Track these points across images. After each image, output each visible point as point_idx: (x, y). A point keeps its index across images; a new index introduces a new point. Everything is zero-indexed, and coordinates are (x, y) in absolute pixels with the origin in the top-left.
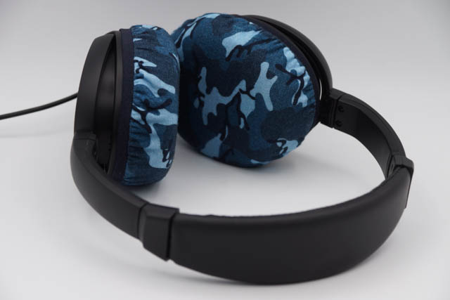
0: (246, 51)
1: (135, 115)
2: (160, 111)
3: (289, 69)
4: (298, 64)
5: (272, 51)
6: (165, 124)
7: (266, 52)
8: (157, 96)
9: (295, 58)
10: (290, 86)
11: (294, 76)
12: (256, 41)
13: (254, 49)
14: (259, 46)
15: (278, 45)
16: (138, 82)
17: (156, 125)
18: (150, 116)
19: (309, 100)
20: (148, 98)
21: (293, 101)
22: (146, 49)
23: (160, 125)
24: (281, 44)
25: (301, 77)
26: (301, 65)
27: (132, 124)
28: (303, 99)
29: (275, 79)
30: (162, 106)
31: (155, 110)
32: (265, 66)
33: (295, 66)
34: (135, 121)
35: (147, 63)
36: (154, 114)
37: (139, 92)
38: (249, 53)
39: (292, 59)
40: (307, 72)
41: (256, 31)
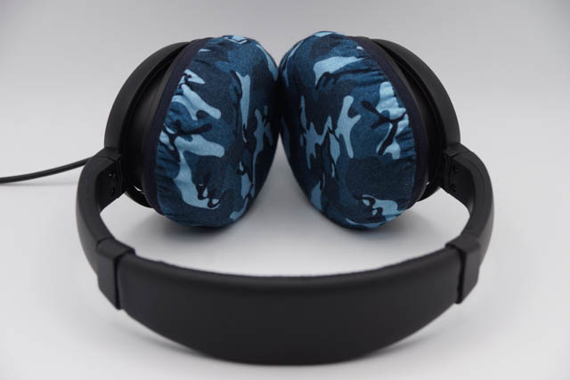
0: (333, 80)
1: (164, 138)
2: (193, 136)
3: (380, 109)
4: (397, 104)
5: (364, 84)
6: (198, 153)
7: (356, 84)
8: (194, 118)
9: (395, 96)
10: (377, 130)
11: (385, 118)
12: (349, 69)
13: (342, 78)
14: (350, 76)
15: (376, 78)
16: (176, 99)
17: (187, 153)
18: (180, 140)
19: (403, 151)
20: (181, 119)
21: (378, 149)
22: (203, 62)
23: (192, 154)
24: (381, 77)
25: (396, 121)
26: (400, 107)
27: (159, 147)
28: (394, 149)
29: (358, 118)
30: (197, 131)
31: (187, 134)
32: (348, 101)
33: (390, 106)
34: (162, 144)
35: (196, 79)
36: (185, 139)
37: (173, 110)
38: (334, 83)
39: (389, 97)
40: (406, 116)
41: (358, 57)
